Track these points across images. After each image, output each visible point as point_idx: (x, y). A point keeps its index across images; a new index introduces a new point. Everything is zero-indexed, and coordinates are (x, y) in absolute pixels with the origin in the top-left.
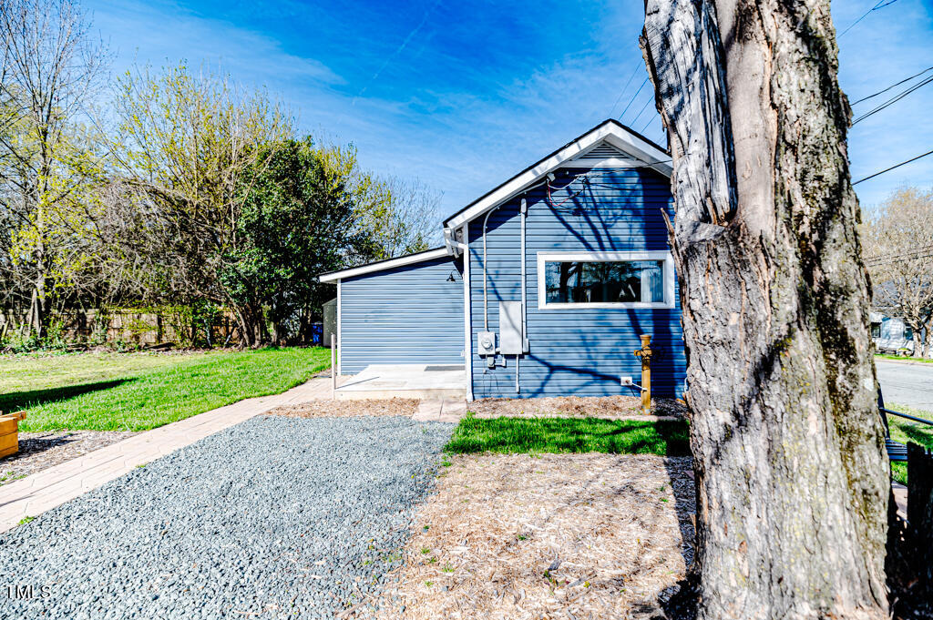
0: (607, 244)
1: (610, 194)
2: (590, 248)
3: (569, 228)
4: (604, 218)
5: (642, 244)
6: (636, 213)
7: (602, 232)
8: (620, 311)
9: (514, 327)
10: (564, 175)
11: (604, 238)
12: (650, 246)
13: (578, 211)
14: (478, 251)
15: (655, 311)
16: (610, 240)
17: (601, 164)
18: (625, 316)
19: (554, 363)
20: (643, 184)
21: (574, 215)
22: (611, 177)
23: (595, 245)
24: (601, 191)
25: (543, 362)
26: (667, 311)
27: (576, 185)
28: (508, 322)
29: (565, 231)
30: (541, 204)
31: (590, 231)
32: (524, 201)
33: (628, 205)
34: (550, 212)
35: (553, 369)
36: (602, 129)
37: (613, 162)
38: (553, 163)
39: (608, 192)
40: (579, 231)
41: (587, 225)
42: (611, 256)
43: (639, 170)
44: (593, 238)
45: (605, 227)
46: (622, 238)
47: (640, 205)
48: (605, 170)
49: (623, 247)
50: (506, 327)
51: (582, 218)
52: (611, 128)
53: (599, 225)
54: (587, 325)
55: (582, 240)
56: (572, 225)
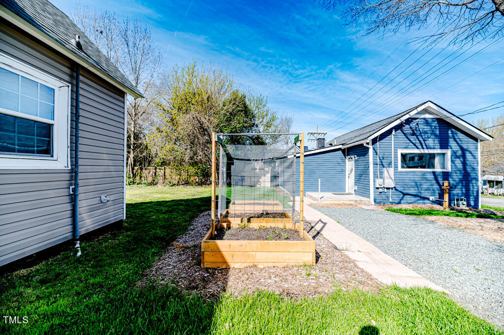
0: (425, 147)
1: (427, 128)
2: (418, 148)
3: (410, 140)
4: (424, 137)
5: (439, 147)
6: (436, 136)
7: (423, 142)
8: (430, 173)
9: (391, 178)
10: (409, 121)
11: (424, 144)
12: (441, 148)
13: (413, 134)
14: (376, 149)
15: (443, 172)
16: (426, 145)
17: (423, 116)
18: (432, 174)
19: (405, 192)
20: (439, 124)
21: (412, 135)
22: (426, 122)
23: (420, 147)
24: (422, 127)
25: (401, 192)
26: (448, 172)
27: (413, 125)
28: (388, 176)
29: (409, 141)
30: (399, 131)
31: (418, 142)
32: (394, 130)
33: (433, 133)
34: (402, 134)
35: (404, 194)
36: (426, 104)
37: (427, 116)
38: (407, 116)
39: (425, 127)
40: (414, 142)
41: (417, 139)
42: (426, 151)
43: (437, 119)
44: (419, 144)
45: (424, 141)
46: (430, 144)
47: (438, 132)
48: (424, 119)
49: (431, 148)
50: (388, 178)
51: (415, 137)
52: (430, 104)
53: (421, 139)
54: (417, 178)
55: (415, 145)
56: (411, 139)
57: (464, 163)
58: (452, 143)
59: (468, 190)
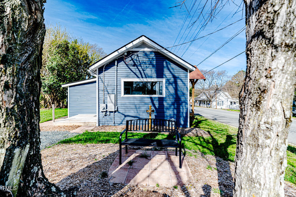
0: (144, 76)
1: (145, 60)
2: (138, 77)
3: (131, 70)
4: (143, 68)
5: (155, 76)
6: (153, 66)
7: (142, 72)
8: (148, 97)
9: (112, 102)
10: (129, 53)
11: (143, 74)
12: (158, 77)
13: (135, 65)
14: (102, 77)
15: (159, 98)
16: (145, 75)
17: (142, 50)
18: (150, 99)
19: (126, 114)
20: (156, 57)
21: (133, 66)
22: (146, 54)
23: (140, 76)
24: (142, 59)
25: (122, 114)
26: (163, 98)
27: (134, 57)
28: (110, 101)
29: (130, 71)
30: (122, 62)
31: (138, 72)
32: (116, 61)
33: (151, 63)
34: (125, 65)
35: (125, 116)
37: (146, 49)
39: (144, 59)
40: (135, 71)
41: (137, 70)
42: (145, 80)
43: (154, 52)
44: (139, 74)
45: (143, 70)
46: (149, 74)
47: (155, 64)
48: (144, 52)
49: (149, 77)
51: (136, 67)
52: (143, 38)
53: (141, 70)
54: (137, 102)
55: (136, 74)
56: (133, 70)
57: (176, 89)
58: (166, 72)
59: (179, 111)
